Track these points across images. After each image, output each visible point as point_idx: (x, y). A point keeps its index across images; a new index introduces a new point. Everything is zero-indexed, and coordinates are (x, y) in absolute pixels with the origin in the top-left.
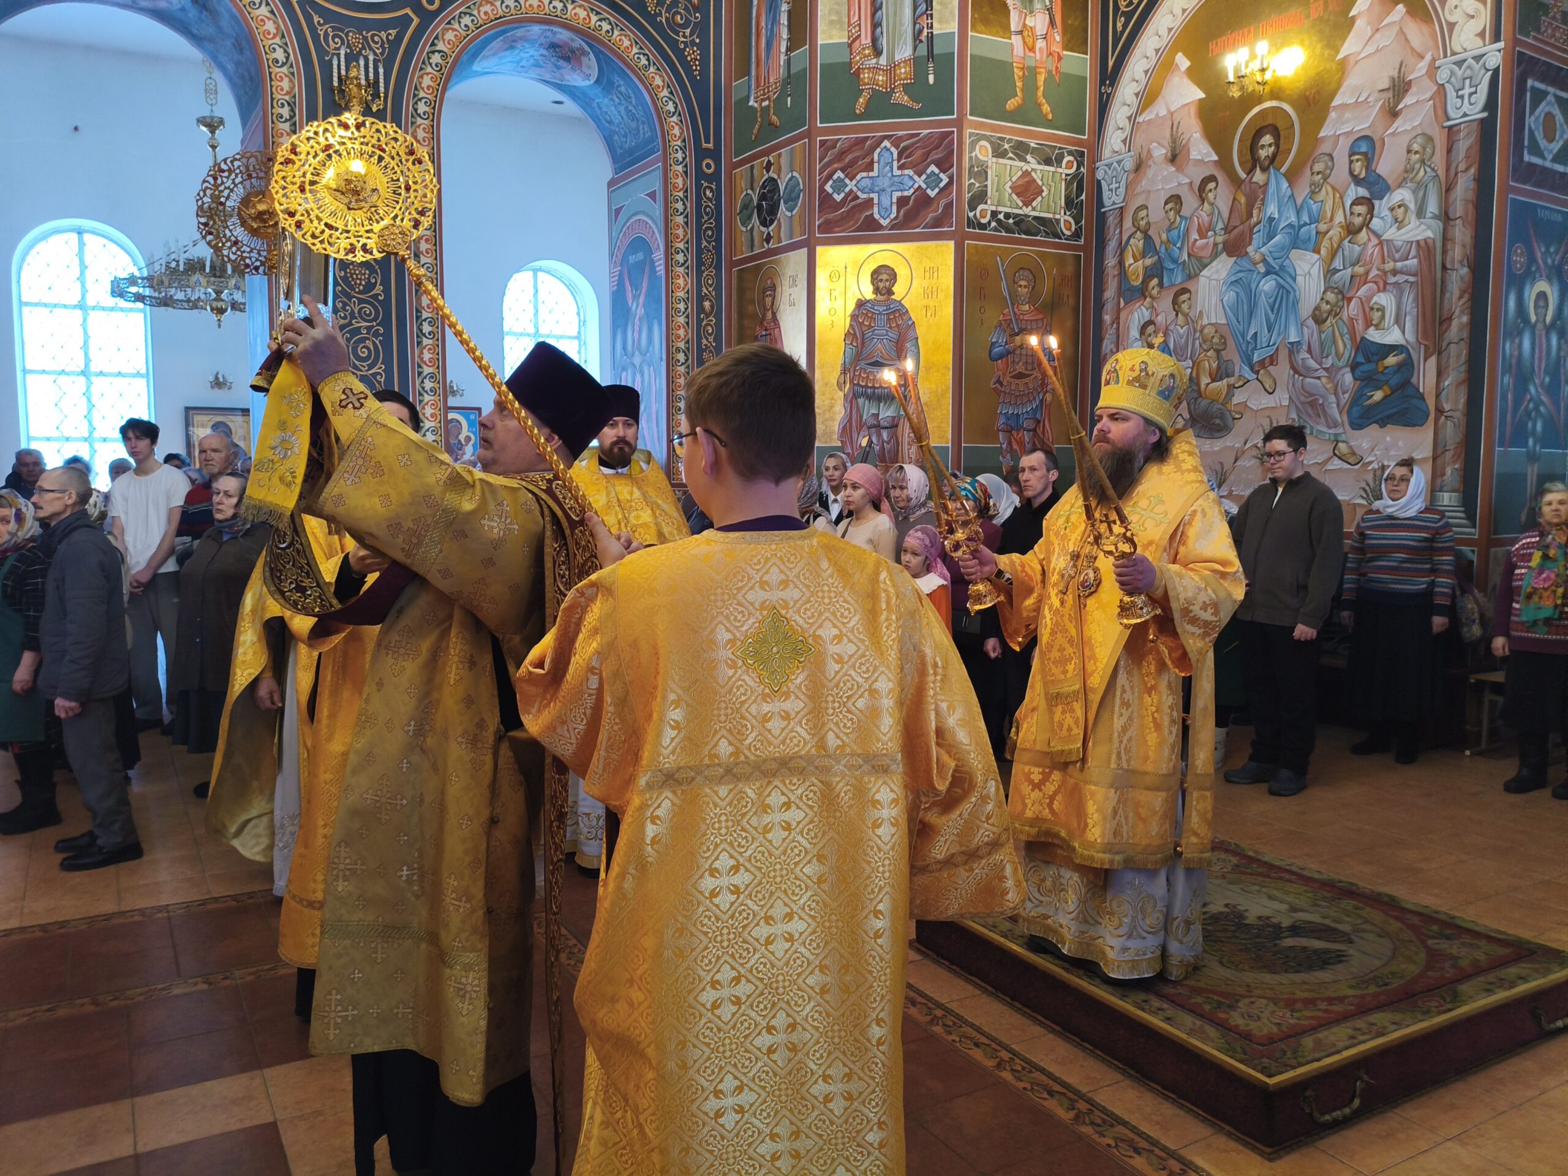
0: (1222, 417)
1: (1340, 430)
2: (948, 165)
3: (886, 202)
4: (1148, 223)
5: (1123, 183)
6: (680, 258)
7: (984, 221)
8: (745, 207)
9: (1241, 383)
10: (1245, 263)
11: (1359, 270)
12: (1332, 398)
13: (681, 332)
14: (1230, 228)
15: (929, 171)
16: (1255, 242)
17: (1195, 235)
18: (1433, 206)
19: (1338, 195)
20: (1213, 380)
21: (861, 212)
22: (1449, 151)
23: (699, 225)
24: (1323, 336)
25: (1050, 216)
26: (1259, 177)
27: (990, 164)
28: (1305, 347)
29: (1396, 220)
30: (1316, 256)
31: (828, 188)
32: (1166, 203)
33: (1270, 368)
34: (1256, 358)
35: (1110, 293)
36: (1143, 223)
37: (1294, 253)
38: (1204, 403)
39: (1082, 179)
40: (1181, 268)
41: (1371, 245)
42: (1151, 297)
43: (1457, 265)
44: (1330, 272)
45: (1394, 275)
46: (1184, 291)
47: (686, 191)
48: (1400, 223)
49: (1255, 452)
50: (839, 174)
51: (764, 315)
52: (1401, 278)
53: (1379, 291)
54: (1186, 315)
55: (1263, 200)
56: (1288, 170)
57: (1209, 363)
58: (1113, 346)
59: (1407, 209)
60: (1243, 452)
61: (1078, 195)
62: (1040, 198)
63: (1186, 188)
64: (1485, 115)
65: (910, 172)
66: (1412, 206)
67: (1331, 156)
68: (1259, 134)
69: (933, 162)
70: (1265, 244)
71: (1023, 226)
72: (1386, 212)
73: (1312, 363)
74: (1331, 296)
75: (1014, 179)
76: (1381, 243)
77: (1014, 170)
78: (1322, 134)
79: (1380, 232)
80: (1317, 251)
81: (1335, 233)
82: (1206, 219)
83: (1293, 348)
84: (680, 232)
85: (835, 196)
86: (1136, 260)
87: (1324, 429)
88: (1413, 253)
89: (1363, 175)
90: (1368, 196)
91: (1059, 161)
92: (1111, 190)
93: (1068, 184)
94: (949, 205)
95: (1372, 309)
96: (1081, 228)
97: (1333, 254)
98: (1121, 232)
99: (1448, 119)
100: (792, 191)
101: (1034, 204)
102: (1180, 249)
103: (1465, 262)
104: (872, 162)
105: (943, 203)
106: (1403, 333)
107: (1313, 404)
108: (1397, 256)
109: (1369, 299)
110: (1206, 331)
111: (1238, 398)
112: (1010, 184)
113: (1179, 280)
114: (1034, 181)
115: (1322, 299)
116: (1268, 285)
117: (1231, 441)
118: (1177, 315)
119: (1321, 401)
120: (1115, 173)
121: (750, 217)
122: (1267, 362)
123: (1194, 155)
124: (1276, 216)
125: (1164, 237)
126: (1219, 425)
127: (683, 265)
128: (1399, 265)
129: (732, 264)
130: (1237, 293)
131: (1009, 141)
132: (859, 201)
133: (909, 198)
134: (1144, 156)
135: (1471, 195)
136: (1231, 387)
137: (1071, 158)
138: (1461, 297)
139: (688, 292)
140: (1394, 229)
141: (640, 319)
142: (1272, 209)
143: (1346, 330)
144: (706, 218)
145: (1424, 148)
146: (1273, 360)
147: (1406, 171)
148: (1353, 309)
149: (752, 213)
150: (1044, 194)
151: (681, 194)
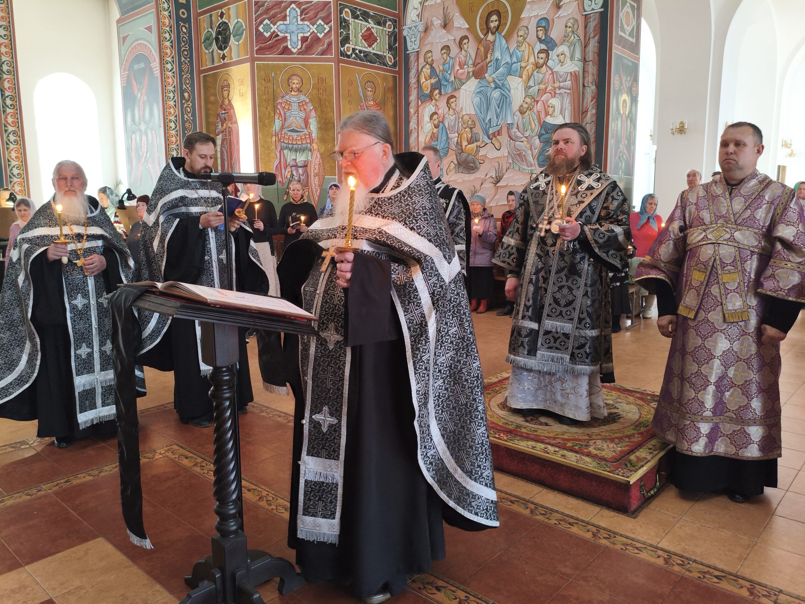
0: (474, 162)
1: (533, 168)
2: (329, 21)
3: (294, 39)
4: (433, 60)
5: (418, 38)
6: (169, 66)
7: (349, 53)
8: (207, 39)
9: (483, 145)
10: (484, 82)
11: (542, 86)
12: (529, 152)
13: (172, 110)
14: (476, 64)
15: (318, 23)
16: (489, 71)
17: (457, 67)
18: (578, 55)
19: (531, 48)
20: (469, 144)
21: (281, 43)
22: (586, 27)
23: (179, 48)
24: (524, 120)
25: (381, 53)
26: (490, 37)
27: (350, 22)
28: (515, 126)
29: (560, 61)
30: (520, 79)
31: (261, 28)
32: (442, 50)
33: (498, 137)
34: (491, 132)
35: (413, 97)
36: (430, 60)
37: (509, 78)
38: (465, 155)
39: (396, 34)
40: (450, 84)
41: (548, 74)
42: (435, 100)
43: (590, 85)
44: (527, 88)
45: (559, 89)
46: (453, 97)
47: (171, 27)
48: (562, 63)
49: (492, 180)
50: (267, 21)
51: (223, 102)
52: (563, 91)
53: (552, 97)
54: (454, 110)
55: (493, 49)
56: (505, 35)
57: (467, 134)
58: (415, 126)
59: (565, 55)
60: (485, 180)
61: (395, 44)
62: (376, 44)
63: (452, 42)
64: (602, 10)
65: (307, 23)
66: (568, 54)
67: (527, 27)
68: (490, 15)
69: (320, 18)
70: (494, 73)
71: (368, 58)
72: (555, 57)
73: (519, 134)
74: (528, 100)
75: (363, 31)
76: (552, 73)
77: (363, 26)
78: (522, 16)
79: (552, 68)
80: (521, 77)
81: (530, 67)
82: (463, 59)
83: (509, 126)
84: (168, 51)
85: (265, 34)
86: (426, 80)
87: (526, 168)
88: (569, 78)
89: (543, 38)
90: (546, 48)
91: (384, 25)
92: (412, 42)
93: (390, 37)
94: (330, 44)
95: (549, 106)
96: (396, 61)
97: (529, 79)
98: (418, 65)
99: (585, 11)
100: (238, 30)
101: (373, 46)
102: (450, 74)
103: (594, 83)
104: (286, 16)
105: (327, 41)
106: (564, 118)
107: (519, 155)
108: (561, 80)
109: (547, 101)
110: (465, 118)
111: (482, 152)
112: (361, 34)
113: (450, 91)
114: (373, 33)
115: (524, 101)
116: (496, 94)
117: (479, 175)
118: (449, 109)
119: (524, 154)
120: (413, 33)
121: (211, 44)
122: (496, 134)
123: (456, 24)
124: (500, 58)
125: (441, 68)
126: (472, 167)
127: (171, 71)
128: (562, 84)
129: (200, 72)
130: (480, 98)
131: (360, 10)
132: (279, 38)
133: (307, 38)
134: (429, 24)
135: (596, 50)
136: (478, 147)
137: (390, 23)
138: (592, 101)
139: (174, 87)
140: (559, 65)
141: (144, 103)
142: (497, 55)
143: (536, 117)
144: (183, 44)
145: (574, 25)
146: (499, 133)
147: (565, 37)
148: (540, 106)
149: (212, 42)
150: (378, 41)
151: (168, 29)
